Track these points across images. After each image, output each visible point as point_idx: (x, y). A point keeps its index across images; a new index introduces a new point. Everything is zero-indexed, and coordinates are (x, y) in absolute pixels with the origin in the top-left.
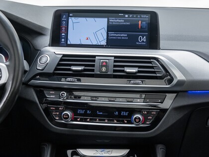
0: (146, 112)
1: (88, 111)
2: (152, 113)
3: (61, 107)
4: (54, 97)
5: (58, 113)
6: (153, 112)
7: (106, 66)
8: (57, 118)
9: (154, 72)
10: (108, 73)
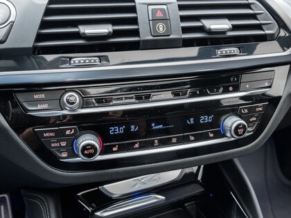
0: (246, 111)
1: (133, 127)
2: (257, 109)
3: (71, 129)
4: (45, 106)
5: (63, 144)
6: (258, 107)
7: (165, 20)
8: (64, 155)
9: (259, 27)
10: (171, 37)
